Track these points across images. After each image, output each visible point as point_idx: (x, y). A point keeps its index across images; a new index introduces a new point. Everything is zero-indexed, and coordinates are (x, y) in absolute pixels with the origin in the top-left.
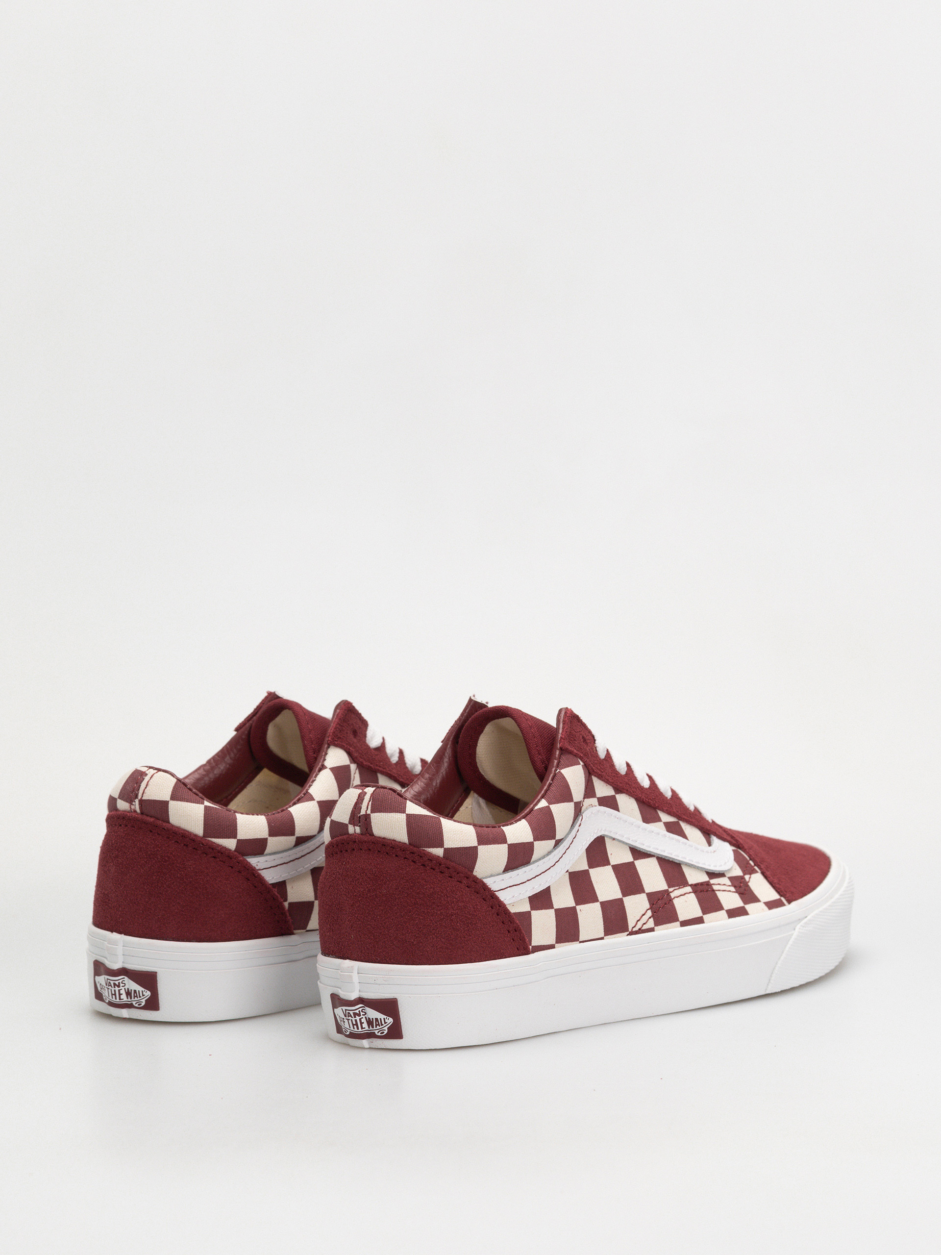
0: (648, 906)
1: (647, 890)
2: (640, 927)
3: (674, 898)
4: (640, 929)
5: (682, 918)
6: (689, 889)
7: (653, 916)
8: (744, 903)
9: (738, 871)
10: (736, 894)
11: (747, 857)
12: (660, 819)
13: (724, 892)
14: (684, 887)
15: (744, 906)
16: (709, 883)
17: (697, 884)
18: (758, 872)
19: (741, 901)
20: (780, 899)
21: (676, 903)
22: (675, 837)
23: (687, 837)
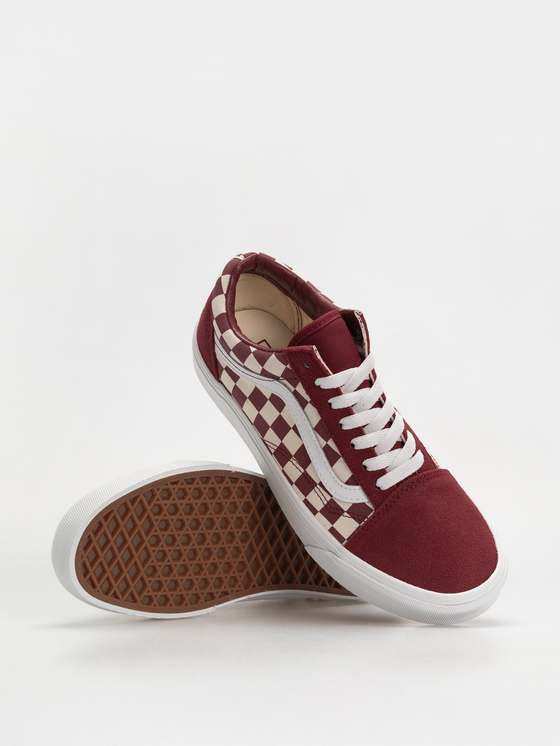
0: (278, 446)
1: (284, 442)
3: (291, 461)
4: (267, 445)
5: (285, 469)
6: (303, 470)
7: (275, 450)
8: (321, 512)
9: (346, 508)
10: (323, 506)
11: (369, 517)
12: (327, 441)
13: (318, 496)
14: (301, 466)
15: (318, 512)
16: (316, 484)
17: (310, 477)
18: (359, 524)
19: (321, 509)
20: (345, 540)
21: (289, 463)
22: (323, 454)
23: (332, 464)
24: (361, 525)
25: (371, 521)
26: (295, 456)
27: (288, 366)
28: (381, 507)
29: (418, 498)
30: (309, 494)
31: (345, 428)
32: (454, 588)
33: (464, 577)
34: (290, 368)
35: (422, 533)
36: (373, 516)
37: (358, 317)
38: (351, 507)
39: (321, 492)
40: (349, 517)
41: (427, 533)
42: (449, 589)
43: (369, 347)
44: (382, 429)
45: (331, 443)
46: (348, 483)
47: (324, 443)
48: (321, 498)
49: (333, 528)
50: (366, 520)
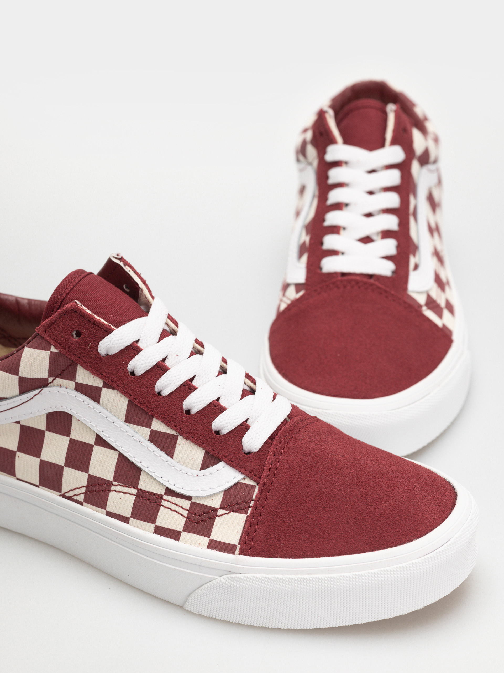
0: (85, 484)
1: (92, 471)
2: (72, 495)
3: (112, 491)
4: (71, 497)
5: (109, 508)
6: (134, 491)
7: (85, 493)
8: (185, 529)
9: (216, 503)
10: (185, 519)
11: (254, 497)
12: (149, 426)
13: (171, 511)
14: (130, 487)
15: (181, 532)
16: (161, 497)
17: (148, 492)
18: (245, 514)
19: (183, 526)
20: (236, 546)
21: (112, 496)
22: (152, 447)
23: (171, 453)
24: (249, 514)
25: (259, 499)
26: (115, 479)
27: (53, 349)
28: (264, 474)
29: (308, 446)
30: (158, 517)
31: (165, 393)
32: (417, 531)
34: (56, 351)
35: (337, 484)
36: (260, 492)
37: (118, 262)
38: (223, 498)
39: (172, 503)
40: (227, 514)
41: (343, 482)
42: (412, 534)
43: (150, 291)
44: (217, 378)
45: (158, 425)
46: (204, 466)
47: (147, 431)
48: (176, 512)
49: (211, 541)
50: (252, 503)
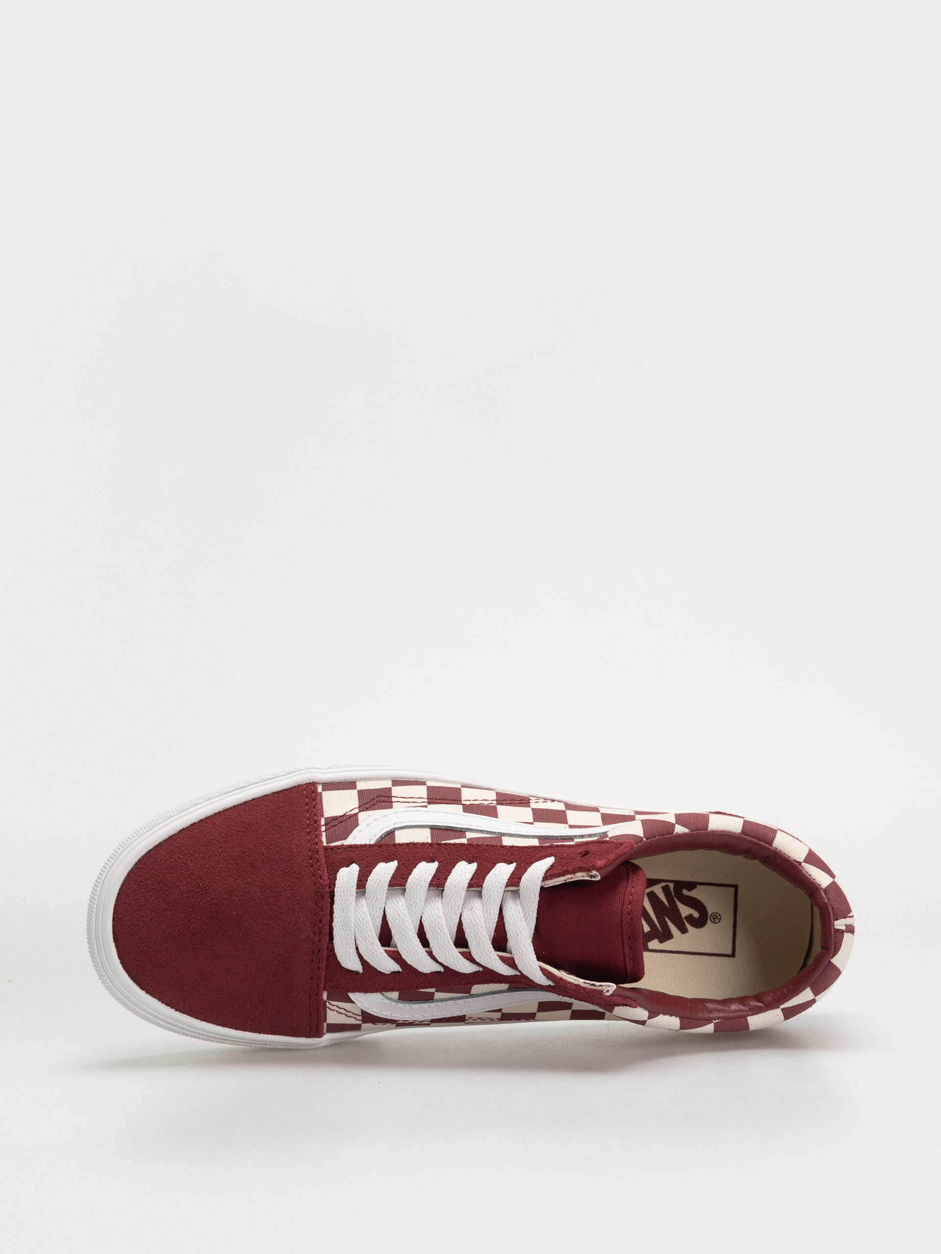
8: (389, 789)
9: (364, 815)
10: (394, 795)
11: (324, 834)
12: (469, 839)
13: (412, 797)
14: (472, 803)
15: (392, 786)
16: (430, 803)
17: (448, 804)
18: (327, 818)
19: (393, 790)
20: (323, 790)
21: (493, 798)
24: (323, 819)
25: (317, 833)
28: (322, 857)
30: (426, 791)
33: (140, 902)
36: (319, 841)
38: (358, 821)
39: (414, 802)
40: (347, 812)
44: (421, 917)
47: (470, 835)
48: (399, 802)
49: (355, 788)
50: (323, 828)
